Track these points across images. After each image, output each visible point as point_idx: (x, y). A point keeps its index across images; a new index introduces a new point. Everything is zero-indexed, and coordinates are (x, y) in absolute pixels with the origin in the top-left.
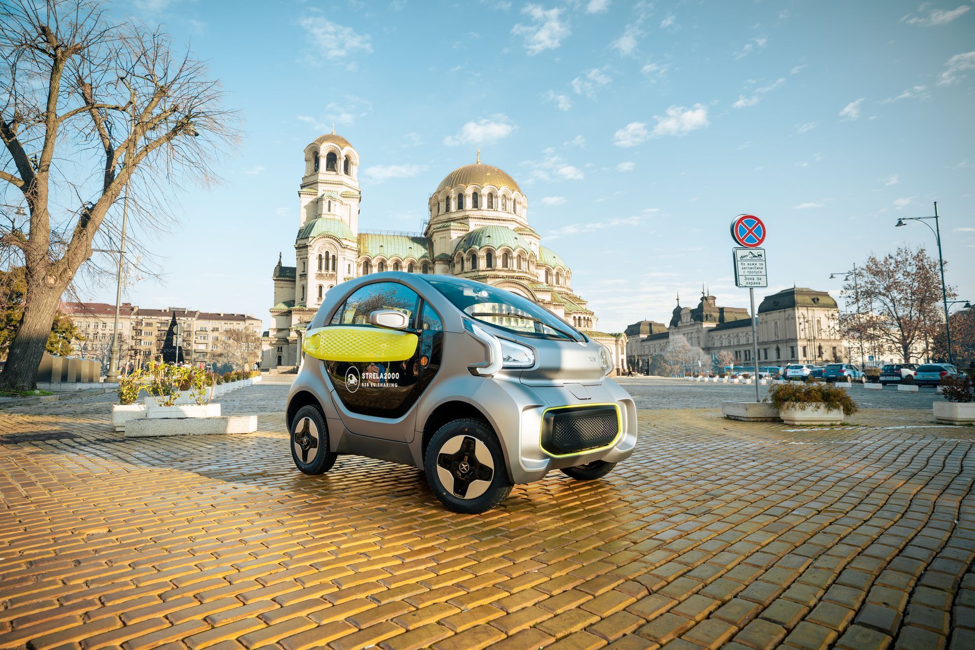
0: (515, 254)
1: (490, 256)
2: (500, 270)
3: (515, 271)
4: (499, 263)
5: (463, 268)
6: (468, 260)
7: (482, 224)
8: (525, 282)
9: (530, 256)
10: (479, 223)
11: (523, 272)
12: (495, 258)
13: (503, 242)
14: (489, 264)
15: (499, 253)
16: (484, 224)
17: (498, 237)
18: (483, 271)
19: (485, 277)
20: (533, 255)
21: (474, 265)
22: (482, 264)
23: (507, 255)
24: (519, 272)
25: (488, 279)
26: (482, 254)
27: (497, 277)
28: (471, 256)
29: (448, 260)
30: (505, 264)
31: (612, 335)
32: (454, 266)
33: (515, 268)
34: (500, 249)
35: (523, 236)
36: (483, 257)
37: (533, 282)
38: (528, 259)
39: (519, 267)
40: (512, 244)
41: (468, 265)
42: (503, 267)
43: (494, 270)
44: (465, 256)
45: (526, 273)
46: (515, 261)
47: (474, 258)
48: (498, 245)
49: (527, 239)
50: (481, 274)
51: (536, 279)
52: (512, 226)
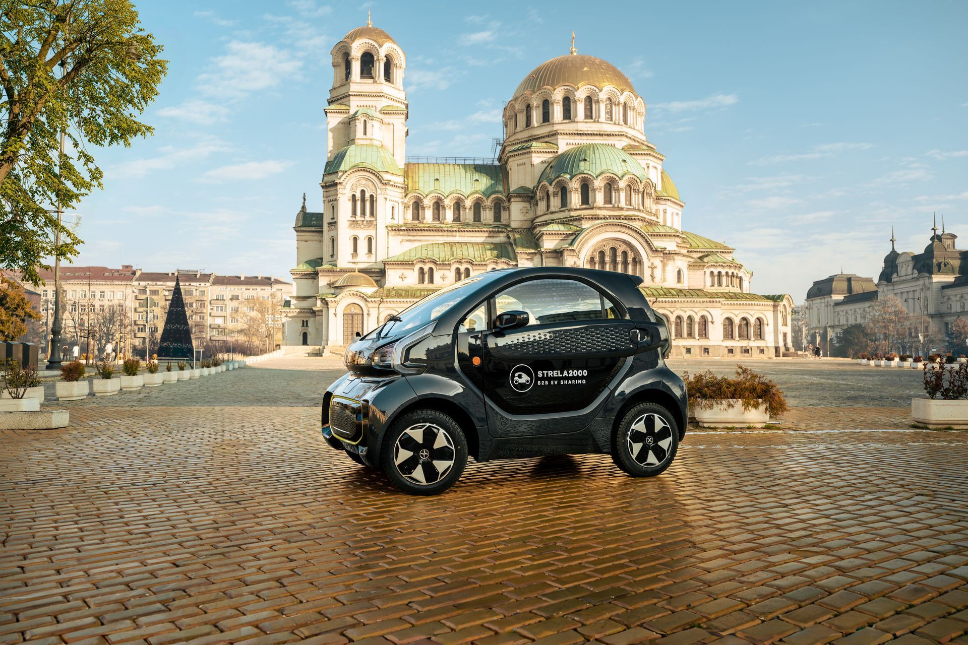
0: (622, 184)
1: (586, 188)
2: (600, 208)
3: (622, 209)
4: (599, 198)
5: (548, 206)
6: (555, 194)
7: (577, 142)
8: (637, 224)
9: (645, 186)
10: (571, 141)
11: (634, 209)
12: (594, 190)
13: (604, 168)
14: (585, 200)
15: (599, 183)
16: (580, 142)
17: (598, 160)
18: (576, 210)
19: (579, 219)
20: (650, 184)
21: (564, 202)
22: (575, 199)
23: (611, 185)
24: (628, 209)
25: (583, 222)
26: (575, 185)
27: (596, 218)
28: (559, 189)
29: (528, 196)
30: (608, 200)
31: (768, 298)
32: (537, 204)
33: (623, 204)
34: (600, 178)
35: (635, 157)
36: (576, 189)
37: (650, 223)
38: (641, 189)
39: (629, 201)
40: (618, 169)
41: (555, 202)
42: (605, 203)
43: (592, 208)
44: (551, 189)
45: (639, 210)
46: (623, 195)
47: (564, 192)
48: (598, 172)
49: (643, 161)
50: (573, 214)
51: (654, 218)
52: (622, 143)
